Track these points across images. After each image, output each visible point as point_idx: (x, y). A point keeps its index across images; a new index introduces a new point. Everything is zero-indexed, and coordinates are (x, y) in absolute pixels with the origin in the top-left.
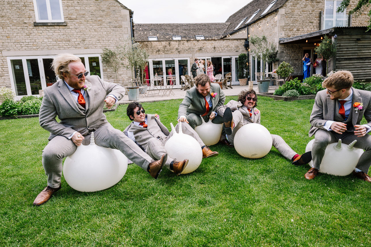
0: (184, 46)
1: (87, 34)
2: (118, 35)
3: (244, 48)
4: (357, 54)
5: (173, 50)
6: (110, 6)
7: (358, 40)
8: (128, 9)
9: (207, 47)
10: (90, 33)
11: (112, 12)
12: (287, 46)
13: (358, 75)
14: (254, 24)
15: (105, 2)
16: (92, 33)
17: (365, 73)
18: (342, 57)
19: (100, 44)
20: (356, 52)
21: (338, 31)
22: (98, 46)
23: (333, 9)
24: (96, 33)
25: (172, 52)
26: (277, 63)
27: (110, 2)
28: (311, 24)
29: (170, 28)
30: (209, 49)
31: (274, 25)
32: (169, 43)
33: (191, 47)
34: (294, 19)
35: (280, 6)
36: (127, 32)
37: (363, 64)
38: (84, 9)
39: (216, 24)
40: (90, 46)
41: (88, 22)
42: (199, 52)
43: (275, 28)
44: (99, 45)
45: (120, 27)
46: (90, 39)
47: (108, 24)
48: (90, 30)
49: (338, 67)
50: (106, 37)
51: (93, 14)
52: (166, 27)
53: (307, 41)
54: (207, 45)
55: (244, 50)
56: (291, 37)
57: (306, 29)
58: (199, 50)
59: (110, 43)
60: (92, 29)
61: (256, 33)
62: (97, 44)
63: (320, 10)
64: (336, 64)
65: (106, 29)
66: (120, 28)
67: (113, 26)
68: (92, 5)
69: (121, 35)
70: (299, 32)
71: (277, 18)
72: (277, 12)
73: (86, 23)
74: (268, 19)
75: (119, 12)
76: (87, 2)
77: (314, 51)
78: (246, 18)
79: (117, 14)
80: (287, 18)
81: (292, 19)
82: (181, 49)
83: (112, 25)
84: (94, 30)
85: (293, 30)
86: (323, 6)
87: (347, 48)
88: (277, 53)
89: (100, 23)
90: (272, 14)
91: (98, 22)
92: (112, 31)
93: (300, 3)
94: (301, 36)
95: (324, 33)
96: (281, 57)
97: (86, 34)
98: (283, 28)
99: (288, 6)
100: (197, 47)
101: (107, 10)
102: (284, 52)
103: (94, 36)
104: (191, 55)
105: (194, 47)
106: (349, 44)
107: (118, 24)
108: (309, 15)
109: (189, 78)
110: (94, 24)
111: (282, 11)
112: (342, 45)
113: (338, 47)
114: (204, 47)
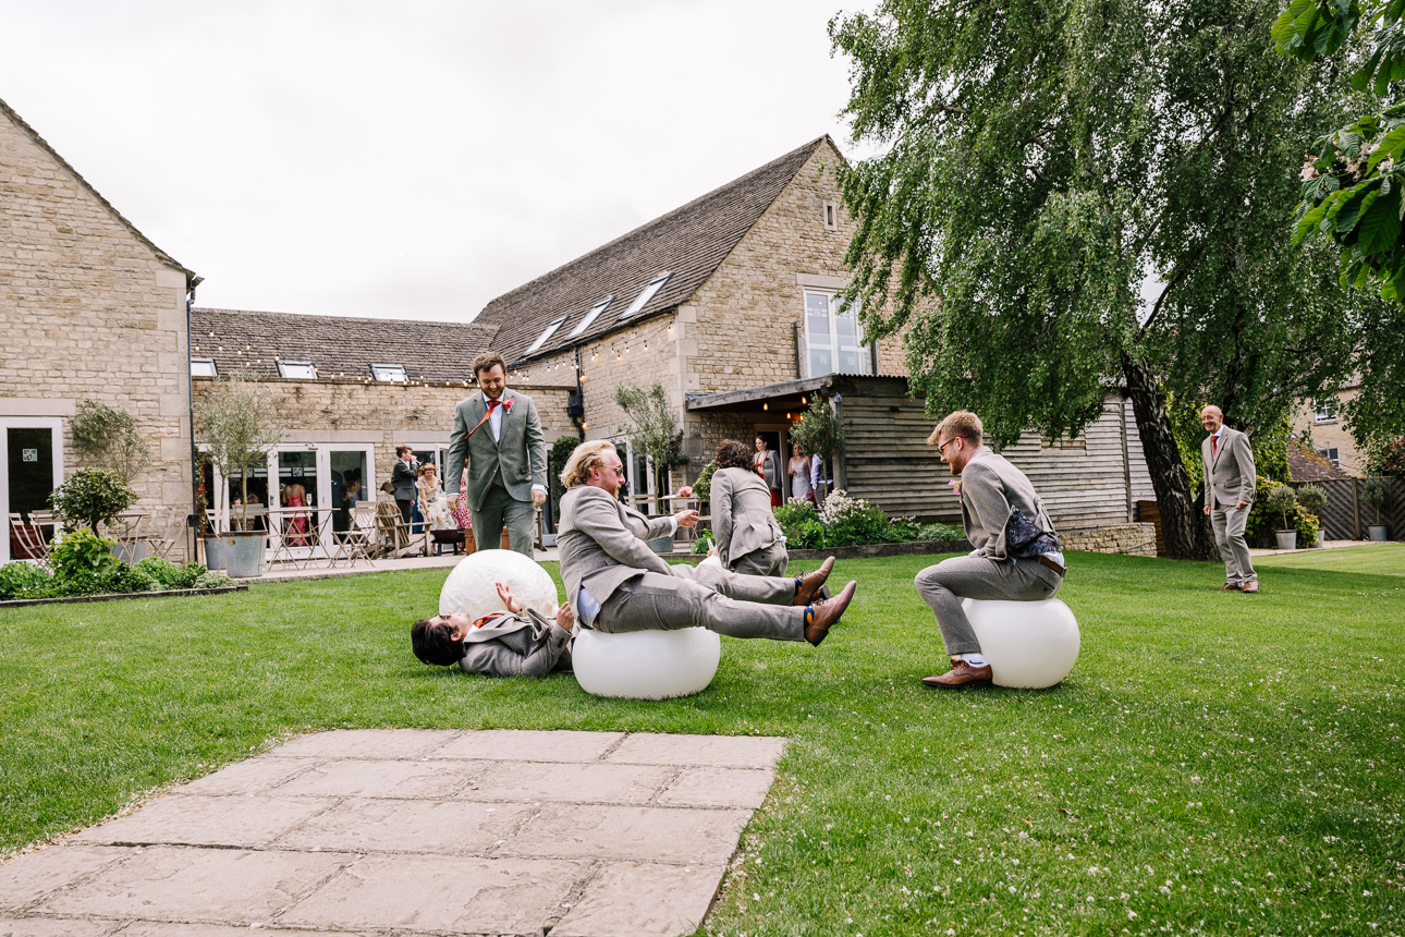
0: (354, 402)
1: (12, 346)
2: (139, 354)
3: (567, 418)
4: (894, 448)
5: (310, 416)
6: (114, 256)
7: (894, 410)
8: (184, 270)
9: (440, 408)
10: (27, 343)
11: (121, 274)
12: (710, 419)
13: (904, 504)
14: (601, 343)
15: (98, 238)
16: (34, 343)
17: (921, 501)
18: (860, 456)
19: (64, 383)
20: (893, 442)
21: (844, 384)
22: (54, 388)
23: (828, 318)
24: (52, 344)
25: (306, 422)
26: (683, 470)
27: (116, 241)
28: (771, 356)
29: (264, 330)
30: (444, 418)
31: (667, 352)
32: (297, 389)
33: (380, 408)
34: (725, 338)
35: (680, 298)
36: (174, 347)
37: (913, 475)
38: (11, 255)
39: (448, 328)
40: (19, 387)
41: (21, 302)
42: (411, 427)
43: (671, 360)
44: (58, 386)
45: (150, 326)
46: (23, 364)
47: (101, 315)
48: (25, 331)
49: (852, 481)
50: (91, 358)
51: (45, 274)
52: (249, 326)
53: (766, 407)
54: (439, 402)
55: (569, 424)
56: (718, 392)
57: (758, 371)
58: (411, 418)
59: (105, 382)
60: (37, 326)
61: (608, 372)
62: (51, 380)
63: (794, 320)
64: (846, 472)
65: (93, 330)
66: (147, 331)
67: (122, 323)
68: (46, 244)
69: (149, 354)
70: (741, 377)
71: (673, 331)
72: (674, 315)
73: (15, 303)
74: (647, 330)
75: (147, 276)
76: (26, 234)
77: (789, 436)
78: (564, 318)
79: (139, 282)
80: (702, 334)
81: (716, 338)
82: (342, 412)
83: (118, 319)
84: (43, 333)
85: (722, 370)
86: (800, 307)
87: (870, 432)
88: (680, 438)
89: (71, 309)
90: (657, 320)
91: (64, 306)
92: (115, 339)
93: (738, 295)
94: (749, 392)
95: (809, 387)
96: (694, 450)
97: (8, 345)
98: (693, 363)
99: (703, 299)
100: (400, 408)
101: (104, 268)
102: (703, 435)
103: (43, 351)
104: (378, 436)
105: (391, 409)
106: (874, 421)
107: (140, 317)
108: (765, 330)
109: (392, 515)
110: (43, 312)
111: (687, 313)
112: (855, 421)
113: (848, 428)
114: (429, 411)
